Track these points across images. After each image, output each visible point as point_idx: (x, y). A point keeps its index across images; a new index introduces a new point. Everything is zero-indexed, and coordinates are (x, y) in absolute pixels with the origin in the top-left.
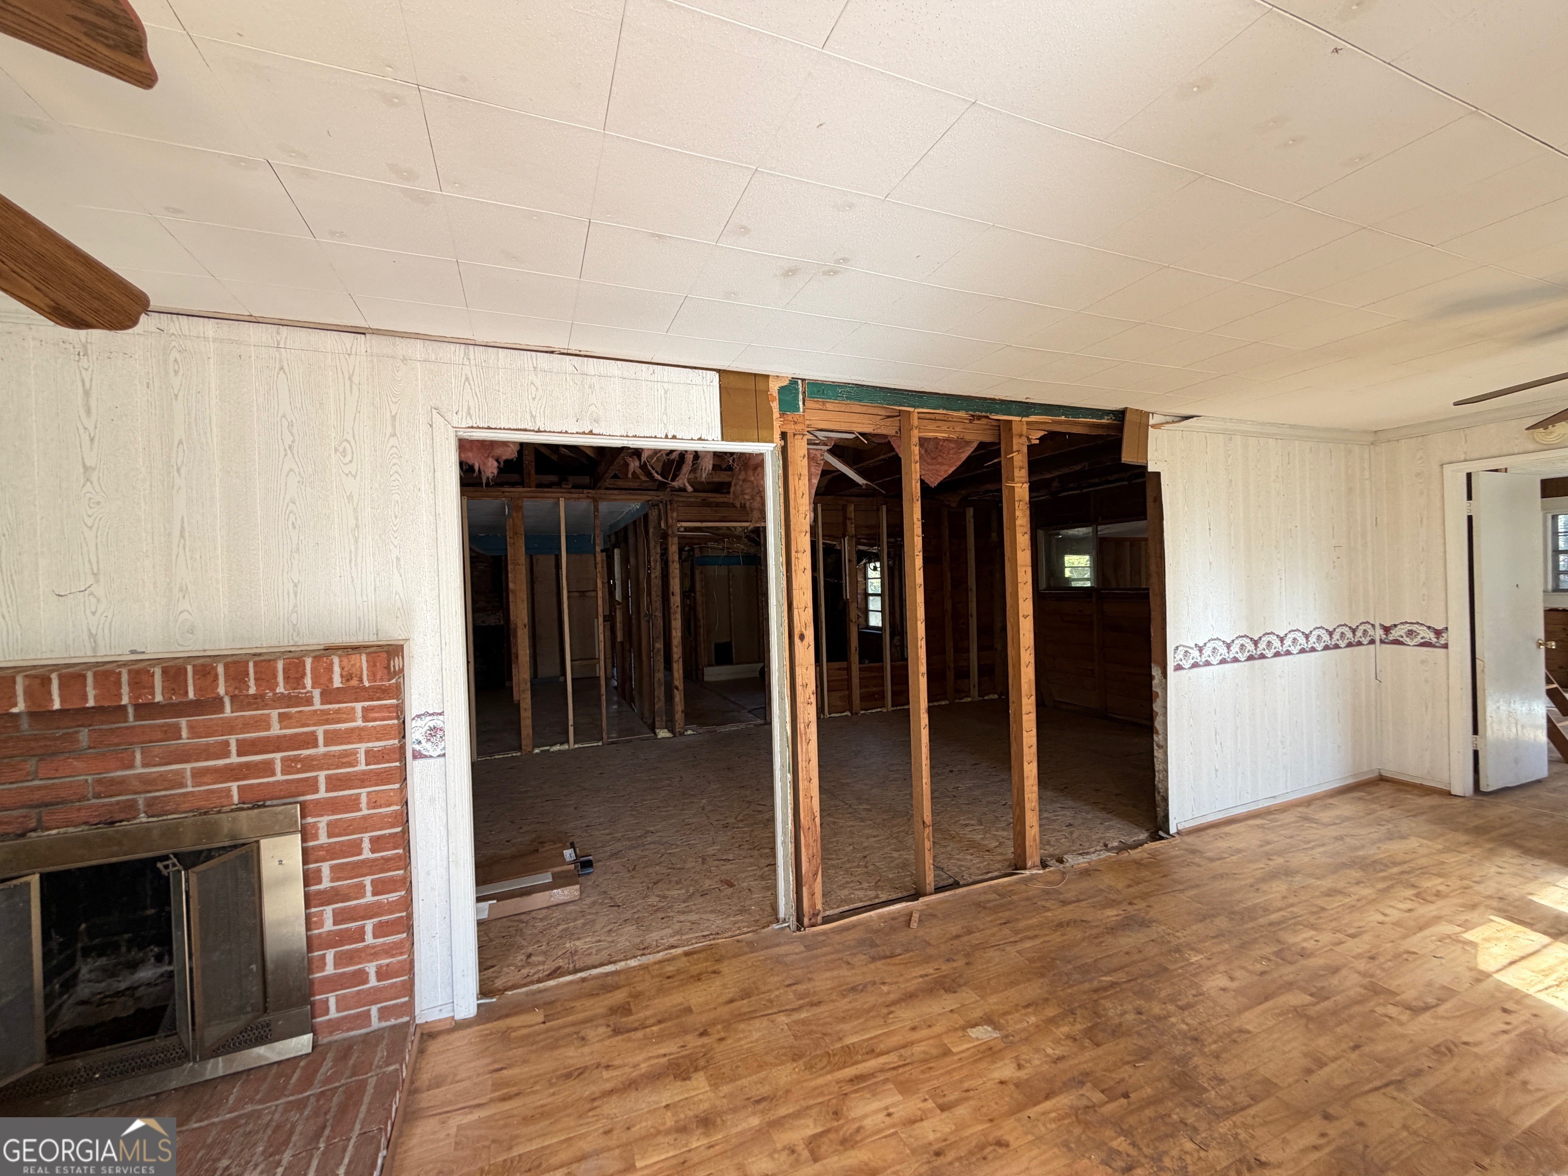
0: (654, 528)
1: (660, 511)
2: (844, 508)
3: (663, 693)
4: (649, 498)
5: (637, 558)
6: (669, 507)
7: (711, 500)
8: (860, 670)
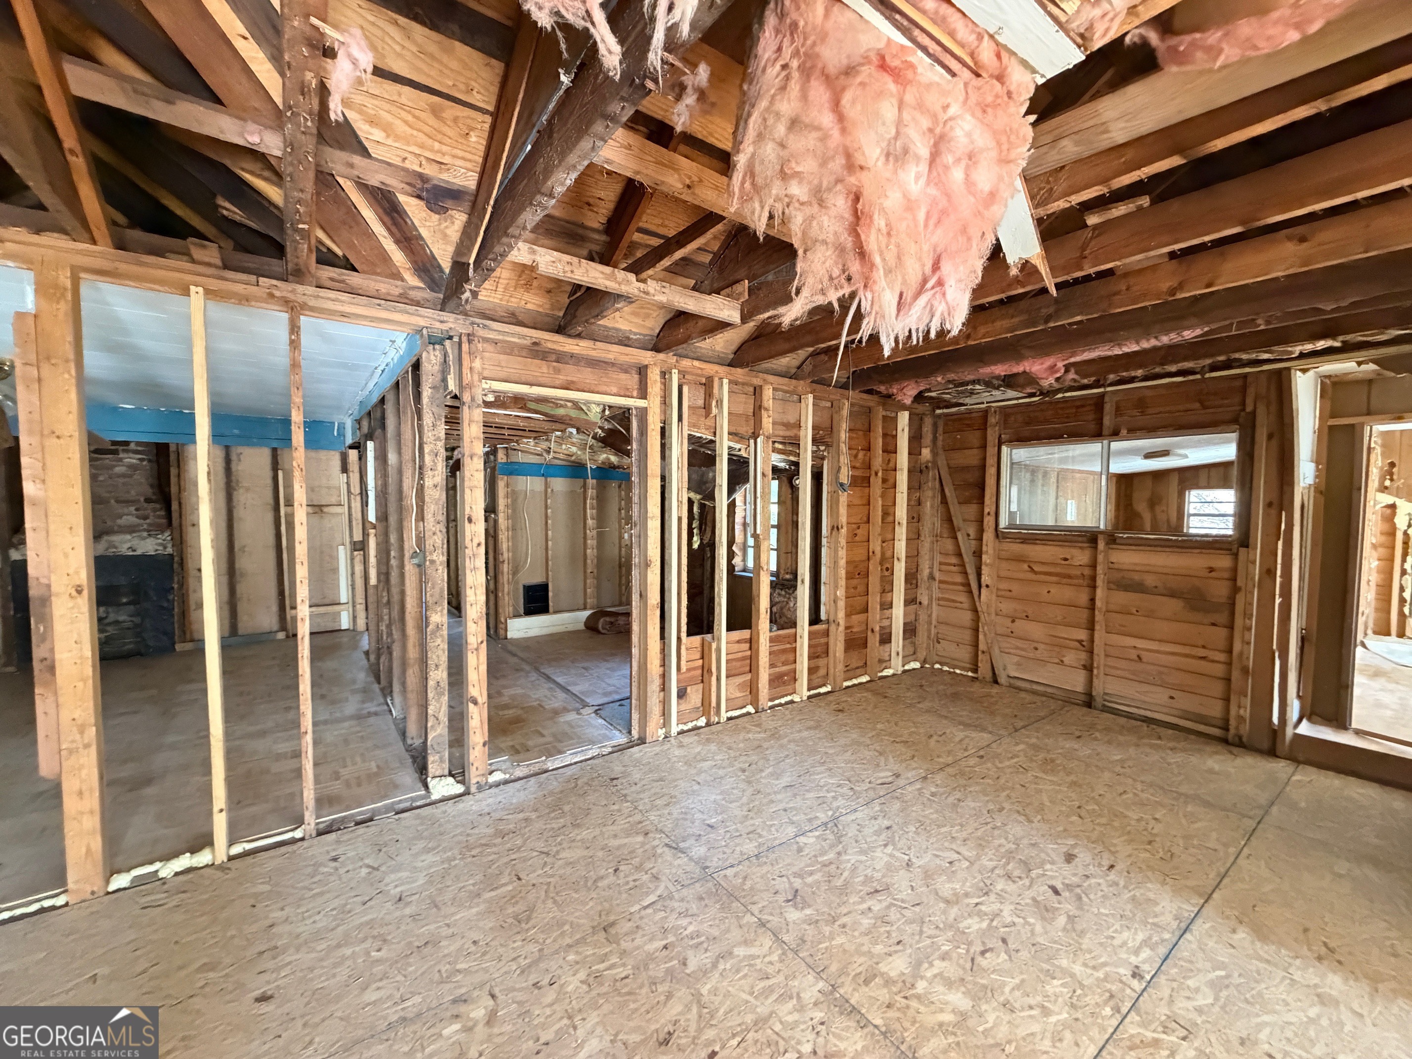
0: (433, 388)
1: (445, 355)
2: (757, 391)
3: (444, 709)
4: (422, 322)
5: (400, 453)
6: (465, 347)
7: (550, 345)
8: (772, 640)
